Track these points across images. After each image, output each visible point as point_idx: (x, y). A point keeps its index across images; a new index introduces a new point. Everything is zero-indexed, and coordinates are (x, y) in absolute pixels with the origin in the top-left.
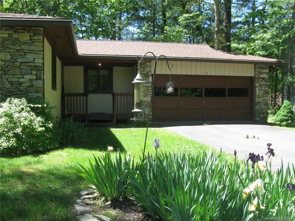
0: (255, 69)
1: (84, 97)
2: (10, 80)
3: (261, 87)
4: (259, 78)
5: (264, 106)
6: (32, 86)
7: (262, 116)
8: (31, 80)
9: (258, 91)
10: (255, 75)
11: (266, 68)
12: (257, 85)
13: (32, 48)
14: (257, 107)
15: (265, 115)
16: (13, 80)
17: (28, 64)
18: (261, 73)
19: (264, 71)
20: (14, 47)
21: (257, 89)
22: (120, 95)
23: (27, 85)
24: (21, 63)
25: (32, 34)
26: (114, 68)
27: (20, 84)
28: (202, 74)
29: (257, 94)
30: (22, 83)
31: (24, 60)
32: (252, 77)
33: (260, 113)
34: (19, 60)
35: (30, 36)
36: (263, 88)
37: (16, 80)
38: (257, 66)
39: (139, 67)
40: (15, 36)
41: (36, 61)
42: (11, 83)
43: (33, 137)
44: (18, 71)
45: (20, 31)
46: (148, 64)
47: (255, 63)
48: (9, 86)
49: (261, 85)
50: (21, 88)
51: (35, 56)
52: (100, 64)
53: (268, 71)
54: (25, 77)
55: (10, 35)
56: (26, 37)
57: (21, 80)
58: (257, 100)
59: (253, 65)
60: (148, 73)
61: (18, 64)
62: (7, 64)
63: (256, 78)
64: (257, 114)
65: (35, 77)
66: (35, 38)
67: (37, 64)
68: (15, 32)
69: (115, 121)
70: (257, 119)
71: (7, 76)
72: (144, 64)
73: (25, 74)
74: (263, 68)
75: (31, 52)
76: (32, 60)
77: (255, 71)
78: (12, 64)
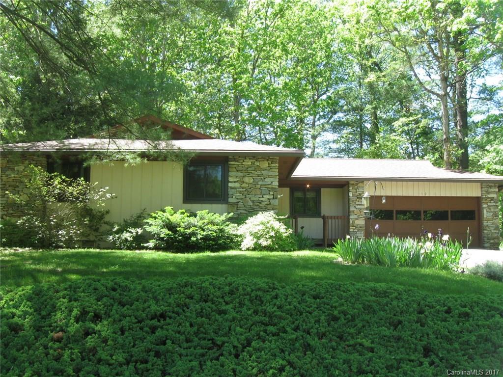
0: (481, 188)
1: (294, 220)
2: (252, 199)
3: (490, 209)
4: (486, 198)
5: (495, 230)
6: (270, 204)
7: (492, 241)
8: (268, 199)
9: (485, 213)
10: (482, 195)
11: (495, 187)
12: (484, 206)
13: (270, 173)
14: (486, 232)
15: (496, 240)
16: (255, 199)
17: (267, 186)
18: (488, 193)
19: (493, 190)
20: (256, 173)
21: (485, 211)
22: (331, 218)
23: (266, 203)
24: (261, 185)
25: (270, 163)
26: (322, 189)
27: (260, 202)
28: (421, 195)
29: (485, 216)
30: (262, 201)
31: (264, 183)
32: (478, 198)
33: (489, 239)
34: (260, 183)
35: (269, 164)
36: (492, 210)
37: (257, 199)
38: (484, 184)
39: (351, 188)
40: (257, 163)
41: (273, 183)
42: (253, 202)
43: (281, 240)
44: (259, 192)
45: (260, 160)
46: (360, 184)
47: (481, 182)
48: (251, 204)
49: (489, 206)
50: (261, 205)
51: (272, 180)
52: (308, 186)
53: (497, 190)
54: (264, 196)
55: (253, 163)
56: (265, 164)
57: (261, 199)
58: (485, 223)
59: (479, 184)
60: (360, 195)
61: (259, 186)
62: (250, 186)
63: (483, 198)
64: (486, 239)
65: (272, 197)
66: (273, 165)
67: (274, 187)
68: (256, 160)
69: (326, 245)
70: (486, 245)
71: (250, 196)
72: (356, 185)
73: (264, 194)
74: (491, 187)
75: (269, 176)
76: (270, 183)
77: (482, 191)
78: (254, 186)
